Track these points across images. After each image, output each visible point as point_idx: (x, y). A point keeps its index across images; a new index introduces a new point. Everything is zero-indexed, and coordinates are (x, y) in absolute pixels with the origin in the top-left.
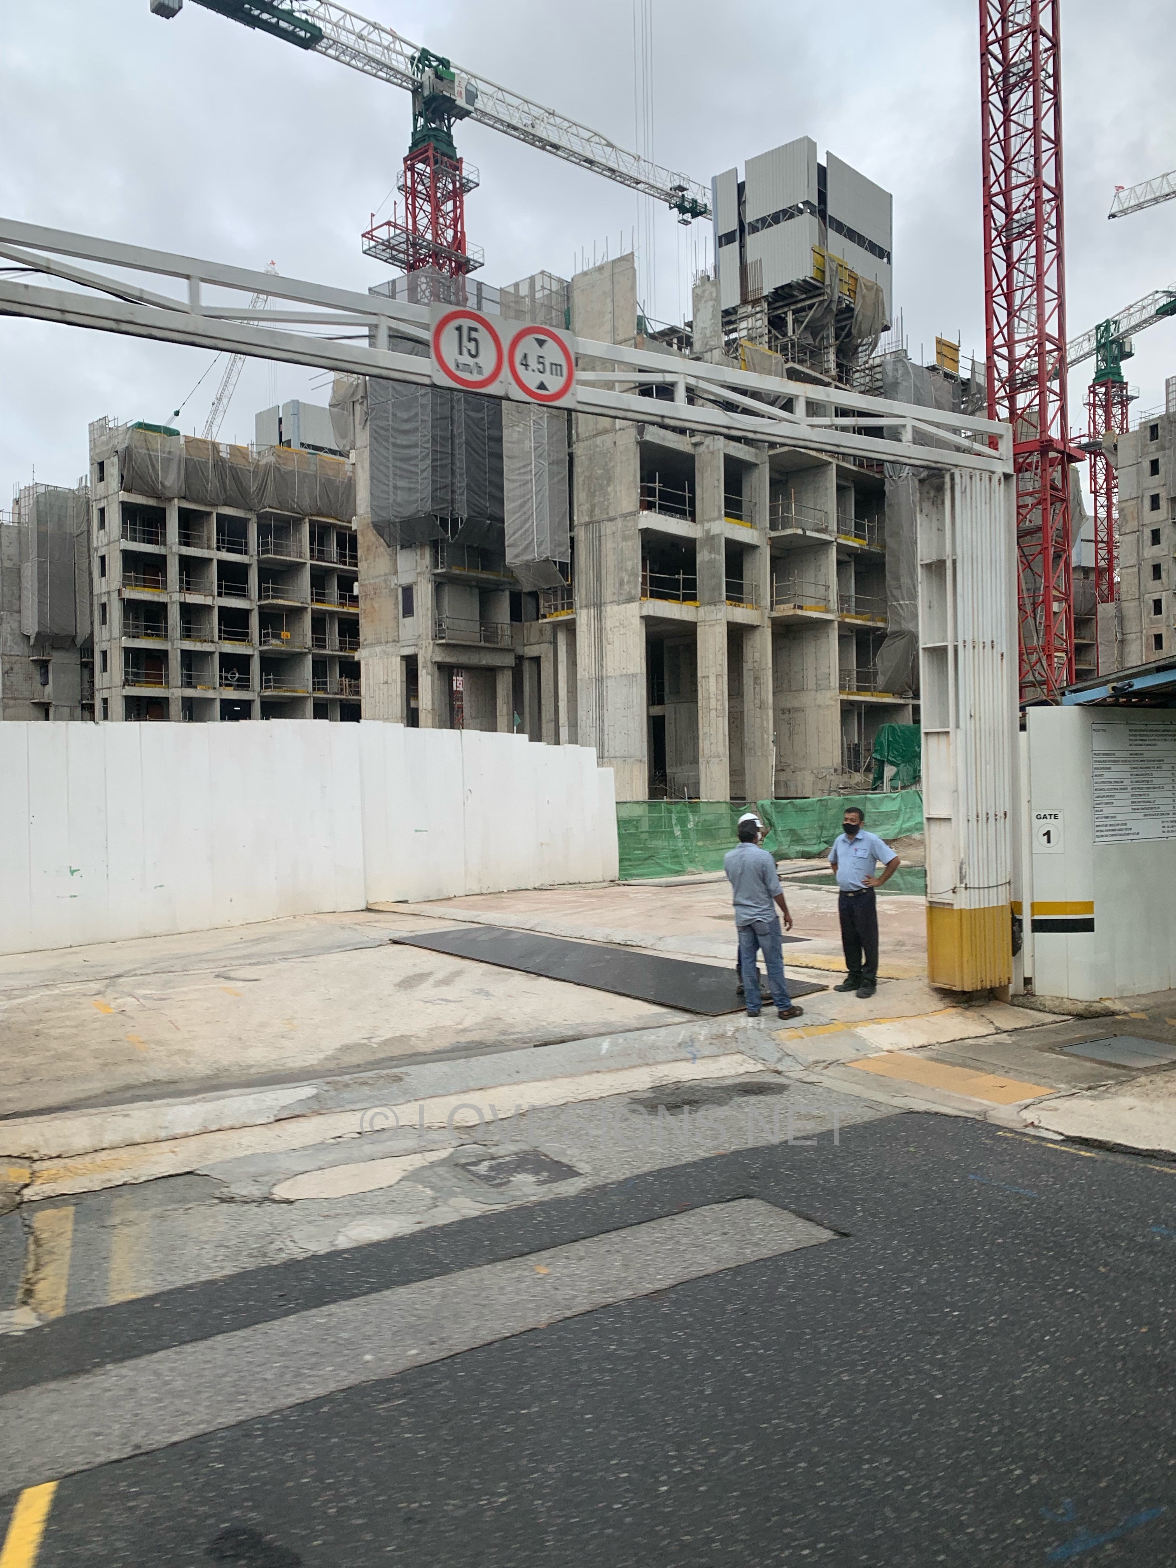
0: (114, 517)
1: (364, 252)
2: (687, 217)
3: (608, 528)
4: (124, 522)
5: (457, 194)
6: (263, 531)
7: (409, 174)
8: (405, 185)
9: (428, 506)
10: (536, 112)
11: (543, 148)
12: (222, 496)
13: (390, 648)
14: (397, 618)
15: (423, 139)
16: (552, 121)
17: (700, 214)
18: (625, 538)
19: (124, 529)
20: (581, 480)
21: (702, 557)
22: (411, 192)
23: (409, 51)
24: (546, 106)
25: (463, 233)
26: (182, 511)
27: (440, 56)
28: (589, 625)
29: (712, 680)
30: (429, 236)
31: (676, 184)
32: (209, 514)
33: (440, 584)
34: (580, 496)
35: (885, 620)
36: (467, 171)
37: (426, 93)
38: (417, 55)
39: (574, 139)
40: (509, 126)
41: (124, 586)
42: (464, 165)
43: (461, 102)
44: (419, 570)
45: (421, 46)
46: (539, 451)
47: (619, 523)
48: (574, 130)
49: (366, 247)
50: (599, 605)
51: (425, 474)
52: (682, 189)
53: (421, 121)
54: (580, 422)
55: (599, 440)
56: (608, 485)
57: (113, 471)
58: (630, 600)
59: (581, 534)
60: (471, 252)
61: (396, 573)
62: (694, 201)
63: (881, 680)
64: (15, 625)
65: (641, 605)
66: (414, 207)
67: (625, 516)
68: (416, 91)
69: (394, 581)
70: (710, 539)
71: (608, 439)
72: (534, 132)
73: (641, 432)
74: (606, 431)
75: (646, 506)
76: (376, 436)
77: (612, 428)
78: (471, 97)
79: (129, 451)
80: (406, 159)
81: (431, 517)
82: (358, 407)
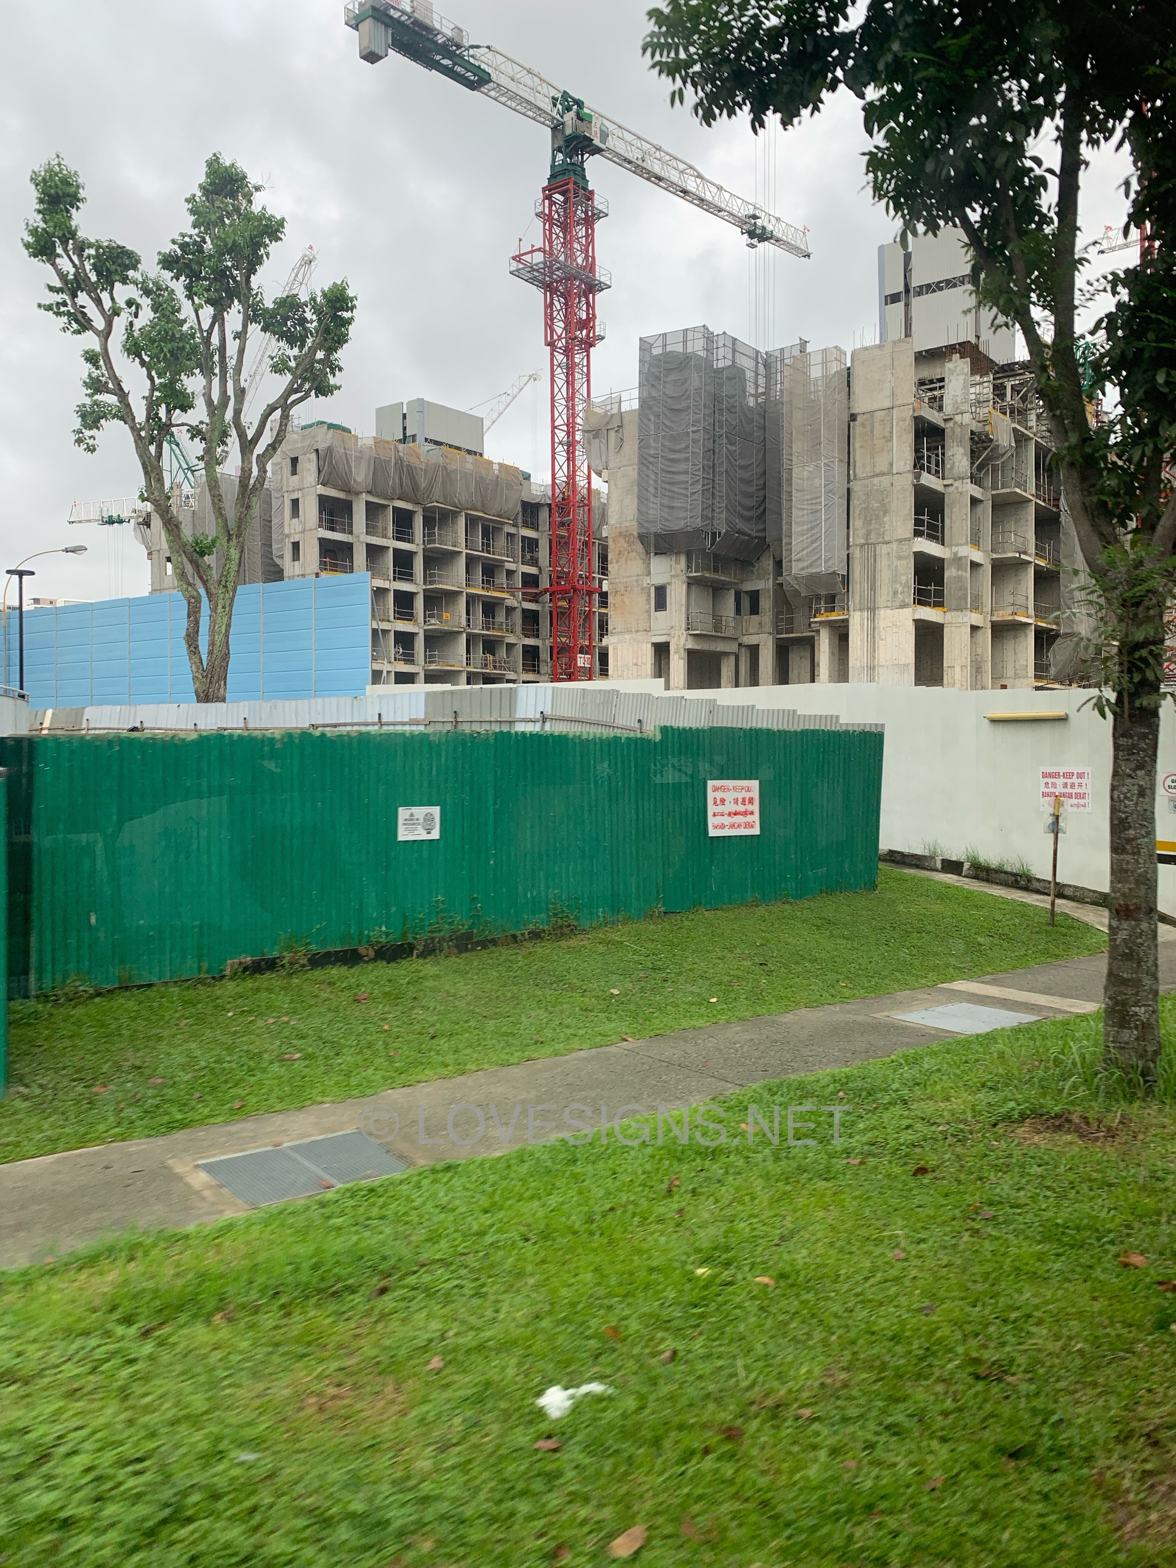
0: (310, 510)
1: (511, 273)
2: (755, 241)
3: (883, 549)
4: (320, 513)
5: (589, 222)
6: (428, 522)
7: (547, 202)
8: (543, 212)
9: (698, 523)
10: (646, 146)
11: (648, 179)
12: (398, 492)
13: (641, 636)
14: (649, 611)
15: (564, 172)
16: (657, 155)
17: (767, 239)
18: (900, 558)
19: (321, 519)
20: (857, 511)
21: (949, 573)
22: (547, 218)
23: (554, 93)
24: (654, 142)
25: (593, 258)
26: (368, 503)
27: (579, 99)
28: (862, 625)
29: (958, 670)
31: (751, 212)
32: (385, 507)
33: (692, 583)
34: (857, 522)
35: (1058, 623)
36: (598, 202)
37: (568, 131)
38: (559, 95)
39: (673, 172)
40: (625, 160)
41: (322, 570)
42: (596, 197)
43: (597, 142)
44: (673, 573)
45: (563, 89)
46: (830, 487)
47: (895, 546)
48: (674, 163)
50: (872, 609)
51: (695, 497)
52: (755, 217)
53: (560, 156)
54: (858, 465)
55: (876, 480)
56: (884, 516)
57: (309, 466)
58: (904, 606)
59: (856, 553)
60: (601, 275)
61: (649, 574)
62: (764, 228)
63: (1053, 671)
65: (914, 611)
66: (551, 233)
67: (900, 541)
68: (557, 128)
69: (646, 581)
70: (958, 560)
71: (885, 481)
72: (644, 165)
73: (918, 477)
74: (883, 474)
75: (917, 533)
76: (644, 462)
77: (890, 473)
78: (604, 136)
79: (330, 450)
80: (544, 189)
81: (698, 531)
82: (612, 434)
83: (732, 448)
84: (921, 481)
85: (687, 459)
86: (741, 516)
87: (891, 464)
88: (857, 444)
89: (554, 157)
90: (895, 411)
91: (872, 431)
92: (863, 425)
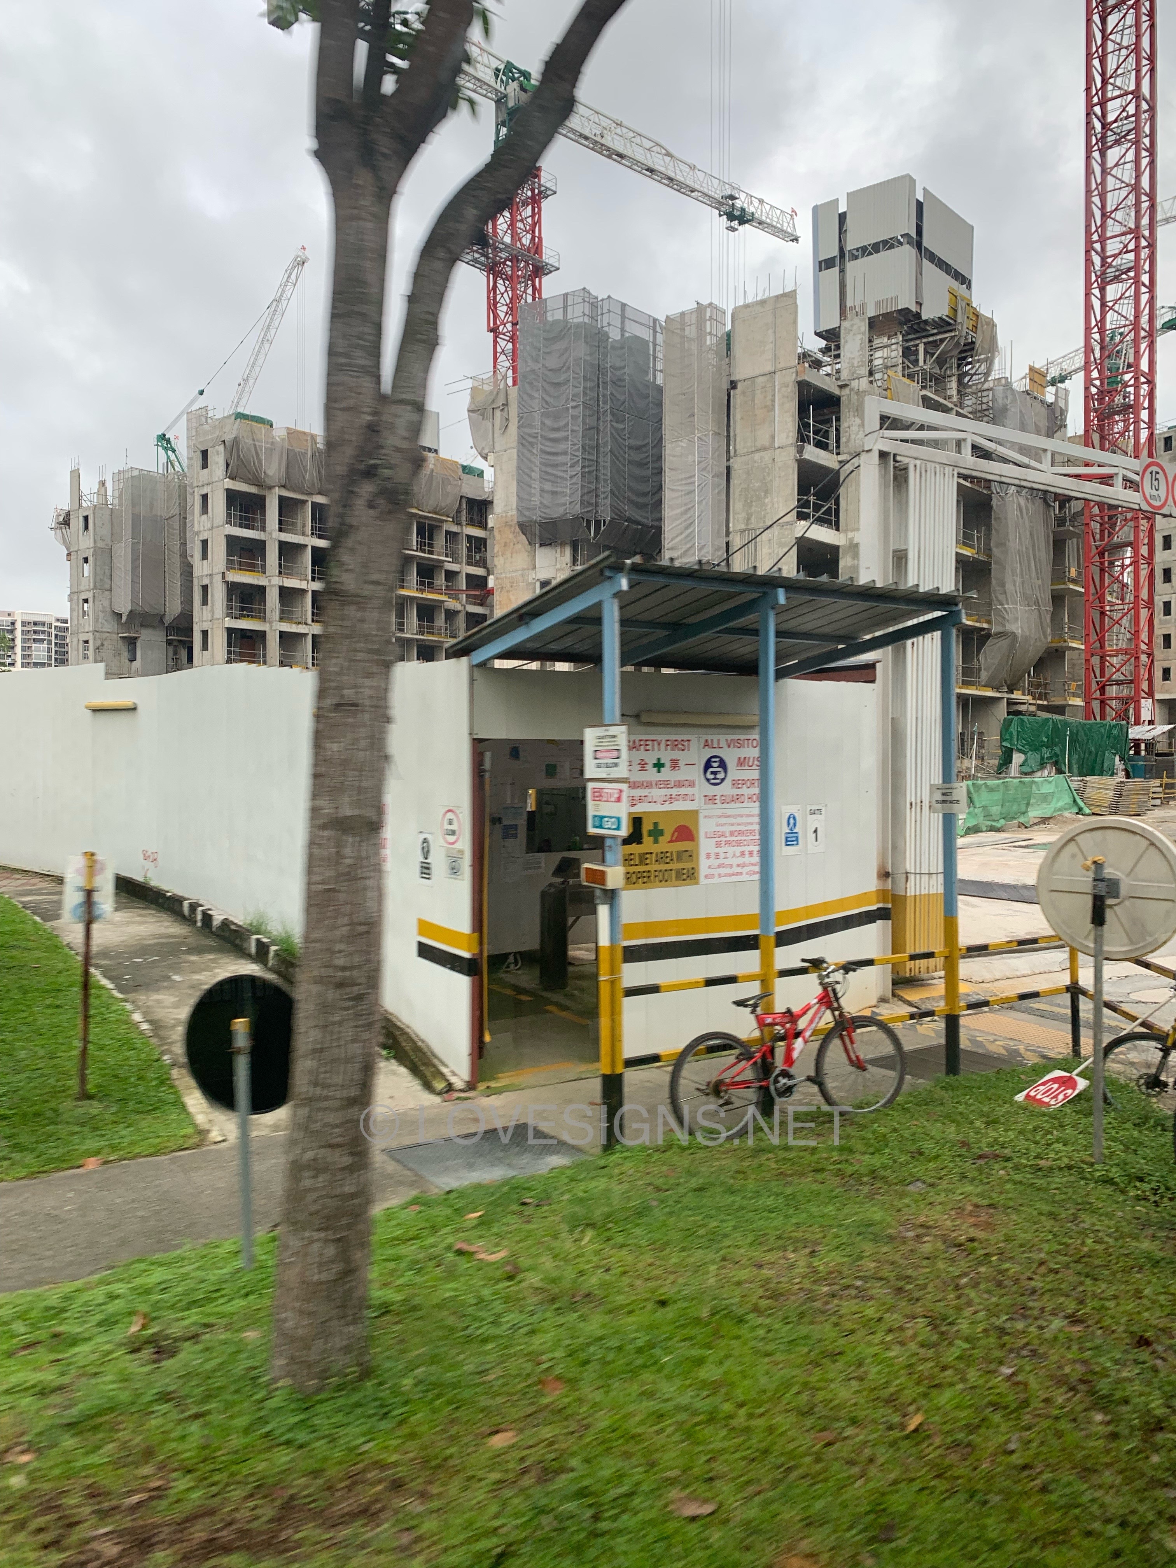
0: (218, 505)
2: (735, 224)
3: (764, 536)
4: (228, 508)
5: (535, 201)
9: (577, 509)
10: (605, 122)
11: (609, 157)
12: (317, 485)
16: (618, 131)
17: (747, 222)
18: (782, 545)
19: (229, 515)
20: (737, 491)
21: (844, 562)
23: (495, 64)
24: (614, 117)
25: (540, 238)
26: (282, 499)
27: (523, 68)
30: (507, 239)
31: (729, 192)
32: (304, 502)
34: (737, 505)
35: (989, 622)
36: (546, 179)
37: (511, 104)
38: (502, 67)
39: (636, 148)
40: (581, 135)
41: (228, 569)
42: (543, 174)
44: (558, 566)
45: (505, 59)
47: (776, 531)
48: (638, 140)
51: (574, 480)
52: (733, 198)
53: (504, 131)
54: (738, 439)
55: (757, 456)
56: (766, 497)
57: (218, 459)
59: (736, 540)
60: (548, 256)
61: (534, 568)
62: (743, 210)
63: (984, 676)
64: (106, 603)
67: (782, 525)
68: (501, 101)
69: (532, 576)
70: (853, 547)
71: (767, 456)
72: (603, 141)
73: (800, 450)
74: (764, 449)
75: (801, 516)
76: (524, 442)
77: (771, 447)
79: (236, 441)
81: (577, 519)
82: (498, 413)
83: (621, 426)
84: (806, 456)
85: (566, 439)
86: (631, 502)
87: (773, 437)
88: (737, 414)
89: (498, 131)
90: (777, 376)
91: (753, 400)
92: (744, 393)
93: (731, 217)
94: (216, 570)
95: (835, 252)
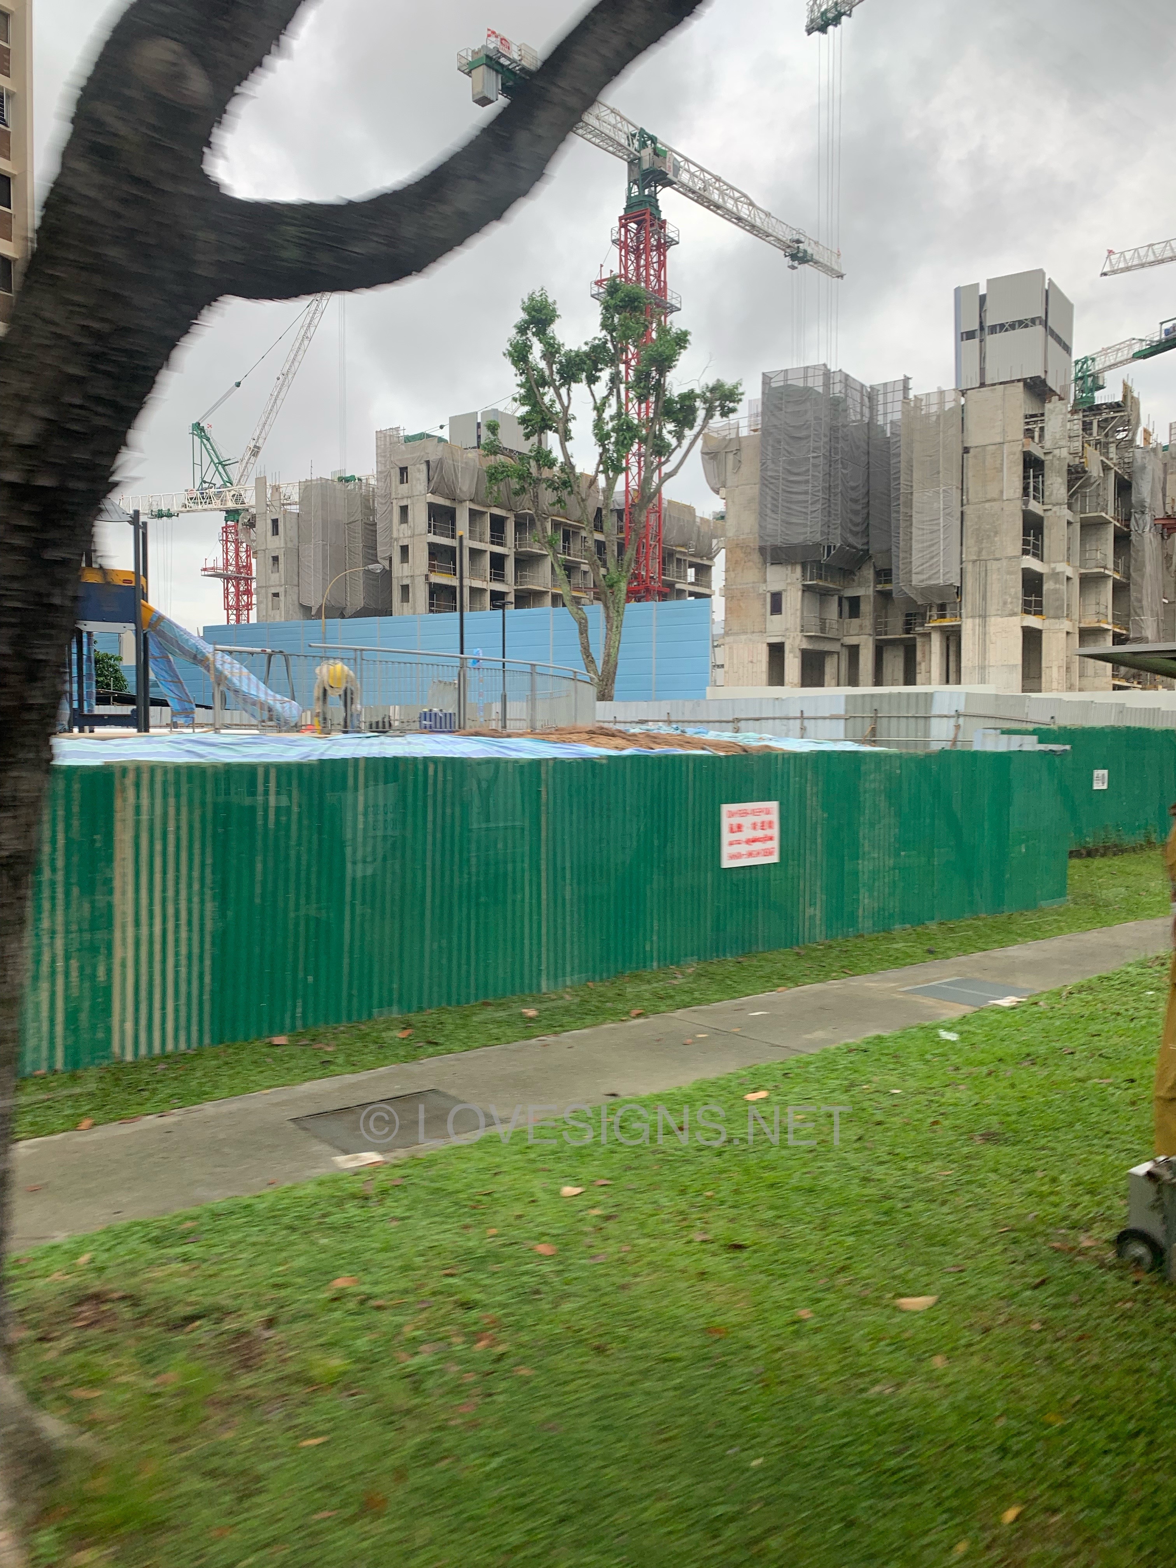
0: (420, 516)
1: (592, 296)
2: (796, 263)
3: (993, 566)
4: (429, 519)
5: (662, 249)
7: (623, 230)
8: (619, 240)
9: (818, 538)
10: (708, 177)
11: (708, 207)
12: (495, 500)
13: (755, 637)
14: (764, 615)
15: (640, 203)
16: (717, 185)
17: (807, 262)
18: (1009, 573)
19: (430, 525)
20: (970, 531)
21: (1047, 586)
22: (622, 244)
23: (632, 130)
24: (715, 173)
25: (665, 282)
26: (470, 510)
27: (651, 133)
28: (973, 630)
29: (1055, 670)
31: (796, 237)
32: (484, 513)
33: (807, 590)
34: (969, 541)
35: (1127, 629)
36: (670, 231)
37: (646, 166)
38: (637, 132)
39: (729, 200)
41: (431, 571)
43: (670, 176)
44: (789, 581)
45: (640, 126)
47: (1004, 563)
48: (730, 192)
49: (594, 292)
50: (984, 617)
51: (814, 515)
52: (798, 241)
53: (636, 188)
54: (971, 491)
55: (987, 505)
56: (995, 536)
57: (419, 476)
58: (1013, 614)
59: (969, 567)
60: (671, 298)
61: (765, 581)
62: (805, 251)
64: (295, 597)
65: (1022, 620)
66: (626, 259)
67: (1010, 558)
68: (633, 163)
69: (762, 588)
70: (1055, 575)
71: (996, 505)
72: (706, 194)
73: (1026, 503)
74: (994, 500)
75: (1025, 552)
76: (765, 482)
77: (1000, 499)
78: (677, 169)
79: (441, 462)
80: (620, 218)
81: (818, 545)
82: (731, 456)
83: (845, 471)
84: (1030, 507)
85: (807, 482)
86: (851, 531)
87: (1002, 492)
88: (970, 473)
89: (630, 189)
90: (1006, 446)
91: (984, 462)
92: (975, 457)
93: (794, 257)
94: (417, 572)
95: (976, 326)
